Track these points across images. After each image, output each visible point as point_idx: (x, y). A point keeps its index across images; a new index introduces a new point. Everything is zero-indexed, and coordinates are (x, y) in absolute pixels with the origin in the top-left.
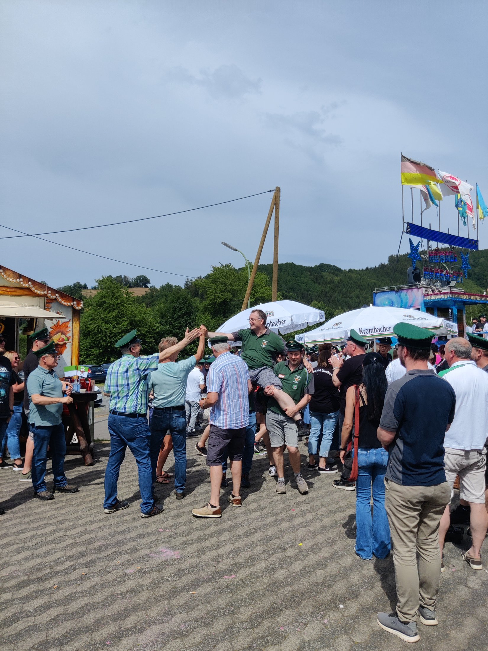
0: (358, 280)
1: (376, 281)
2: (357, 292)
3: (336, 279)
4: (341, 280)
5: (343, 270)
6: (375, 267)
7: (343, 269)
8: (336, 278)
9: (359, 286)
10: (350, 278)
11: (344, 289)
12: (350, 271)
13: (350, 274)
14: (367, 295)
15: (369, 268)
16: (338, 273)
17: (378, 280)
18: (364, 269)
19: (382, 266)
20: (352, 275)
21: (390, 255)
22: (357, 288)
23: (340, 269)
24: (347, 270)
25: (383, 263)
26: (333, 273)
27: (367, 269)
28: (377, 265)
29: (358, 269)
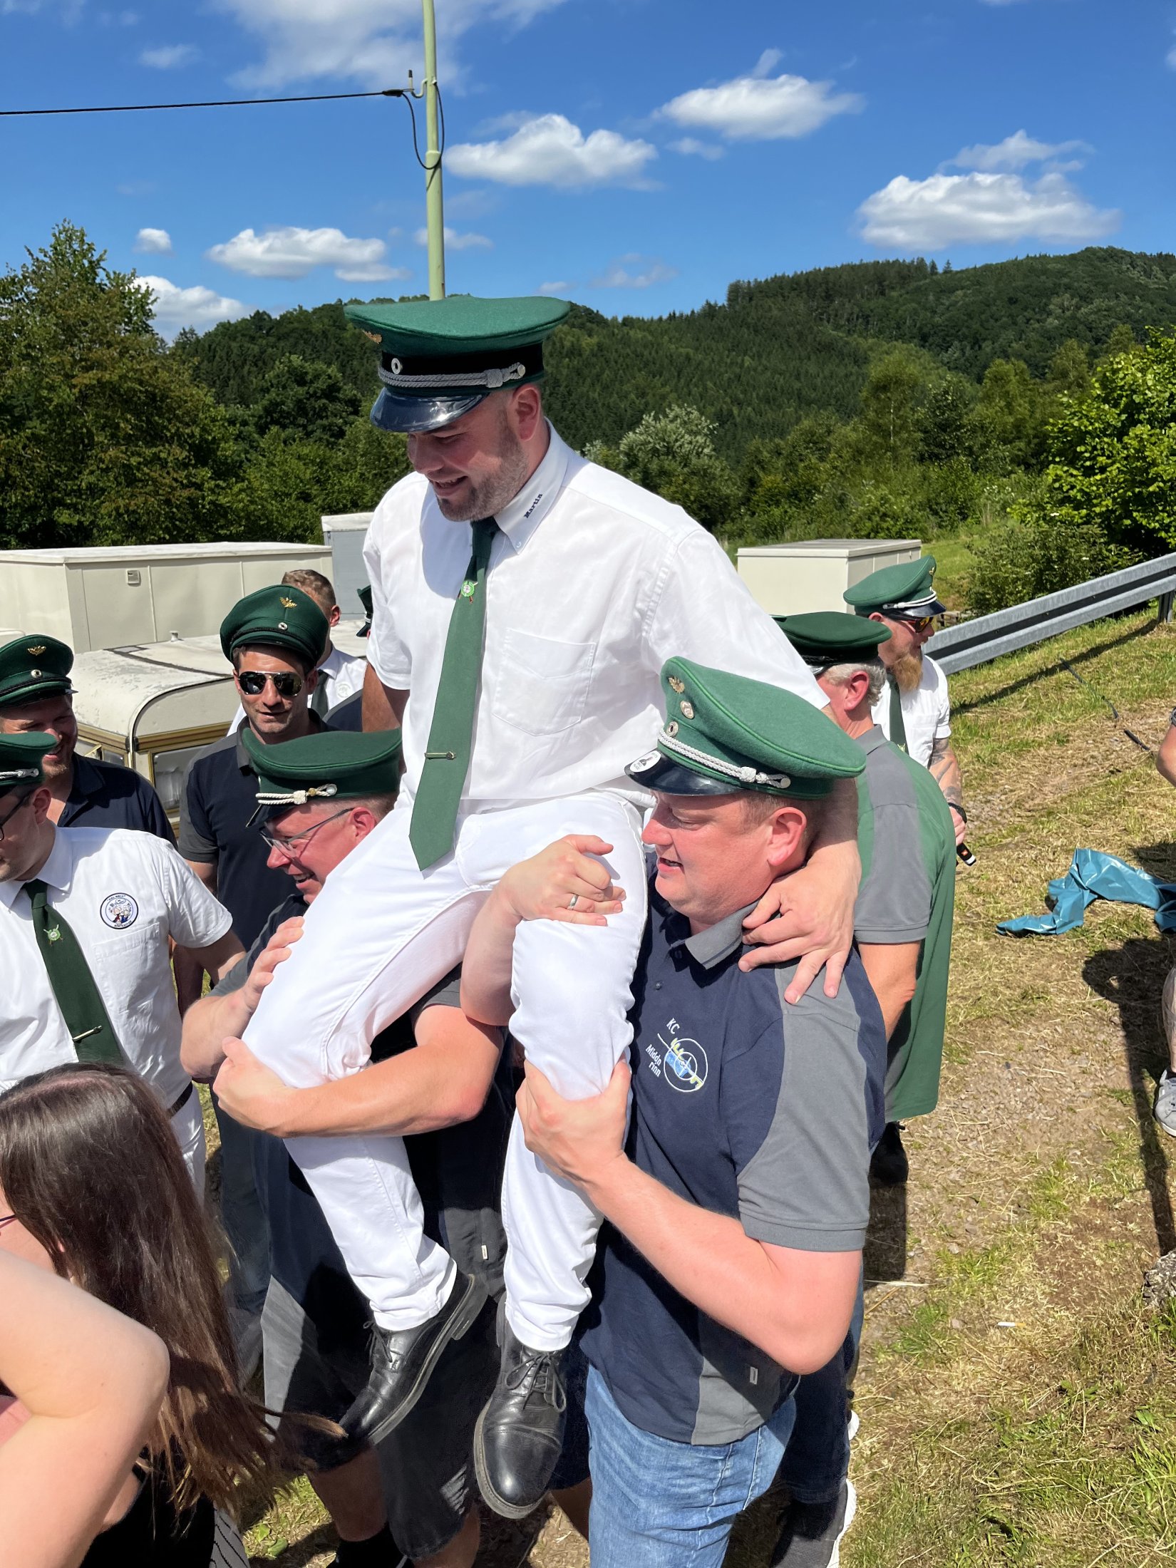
0: (645, 346)
1: (691, 351)
2: (641, 378)
3: (588, 342)
4: (600, 347)
5: (610, 318)
6: (693, 312)
7: (608, 315)
8: (589, 340)
9: (646, 365)
10: (625, 341)
11: (607, 372)
12: (628, 322)
13: (625, 329)
14: (668, 389)
15: (677, 314)
16: (594, 326)
17: (697, 349)
18: (665, 317)
19: (711, 311)
20: (632, 333)
21: (733, 281)
22: (640, 370)
23: (602, 317)
24: (620, 320)
25: (712, 303)
26: (582, 326)
27: (672, 317)
28: (698, 309)
29: (647, 317)
